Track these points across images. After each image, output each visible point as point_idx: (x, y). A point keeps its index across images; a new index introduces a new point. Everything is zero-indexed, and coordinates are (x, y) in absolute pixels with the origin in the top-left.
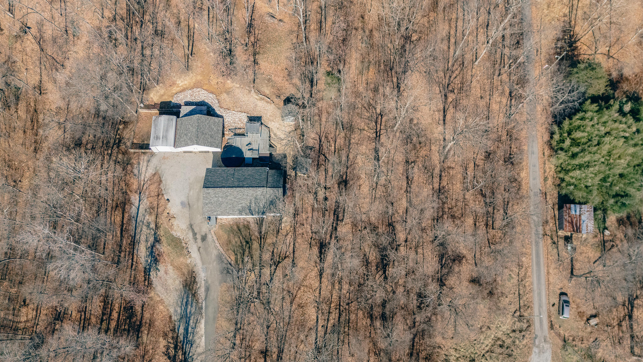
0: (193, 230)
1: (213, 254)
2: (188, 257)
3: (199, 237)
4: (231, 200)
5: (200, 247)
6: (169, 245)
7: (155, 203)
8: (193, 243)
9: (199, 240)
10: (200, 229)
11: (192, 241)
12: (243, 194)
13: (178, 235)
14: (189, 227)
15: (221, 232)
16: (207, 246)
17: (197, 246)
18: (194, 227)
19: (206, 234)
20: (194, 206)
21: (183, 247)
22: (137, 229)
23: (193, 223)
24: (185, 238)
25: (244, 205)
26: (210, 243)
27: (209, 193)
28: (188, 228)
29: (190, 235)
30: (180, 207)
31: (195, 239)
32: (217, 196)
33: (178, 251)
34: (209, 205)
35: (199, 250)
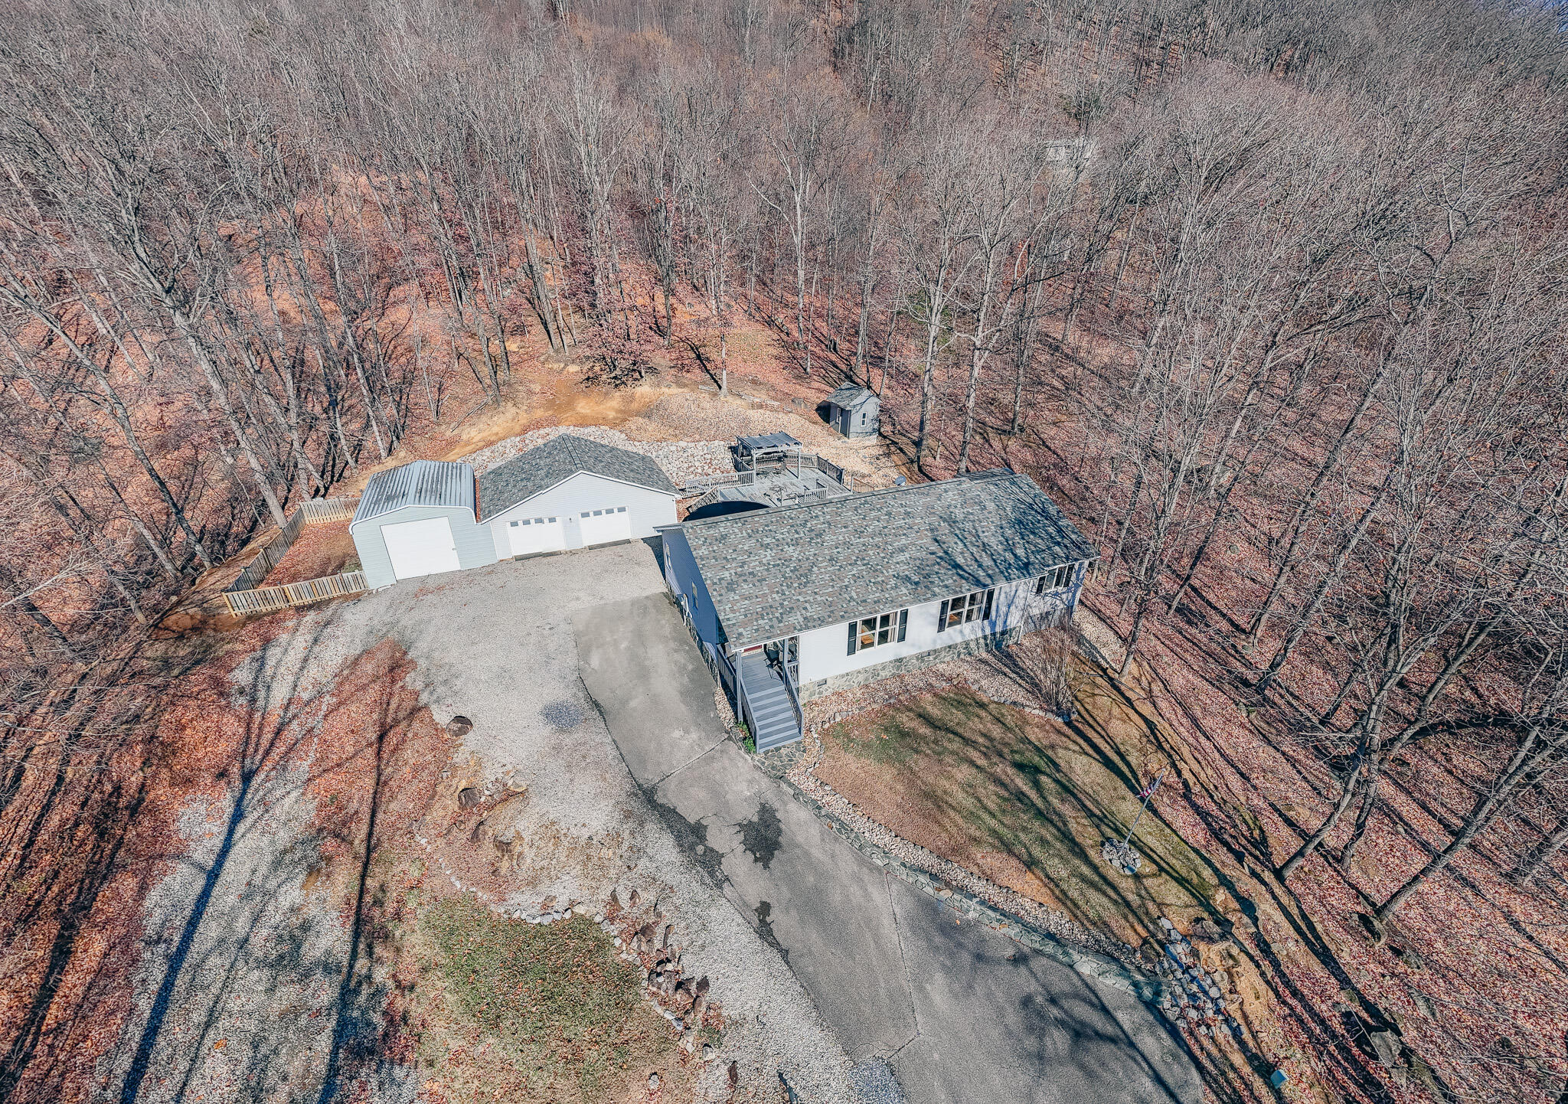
0: (669, 816)
1: (886, 921)
2: (689, 1043)
3: (724, 839)
4: (848, 545)
5: (764, 909)
6: (495, 1024)
7: (359, 798)
8: (702, 895)
9: (738, 863)
10: (716, 792)
11: (687, 884)
12: (889, 514)
13: (562, 902)
14: (635, 805)
15: (853, 764)
16: (811, 879)
17: (742, 906)
18: (669, 796)
19: (767, 813)
20: (633, 704)
21: (626, 978)
22: (171, 1014)
23: (649, 777)
24: (624, 898)
25: (913, 552)
26: (816, 853)
27: (724, 537)
28: (628, 815)
29: (663, 848)
30: (543, 733)
31: (710, 862)
32: (768, 540)
33: (582, 1032)
34: (746, 588)
35: (764, 931)
